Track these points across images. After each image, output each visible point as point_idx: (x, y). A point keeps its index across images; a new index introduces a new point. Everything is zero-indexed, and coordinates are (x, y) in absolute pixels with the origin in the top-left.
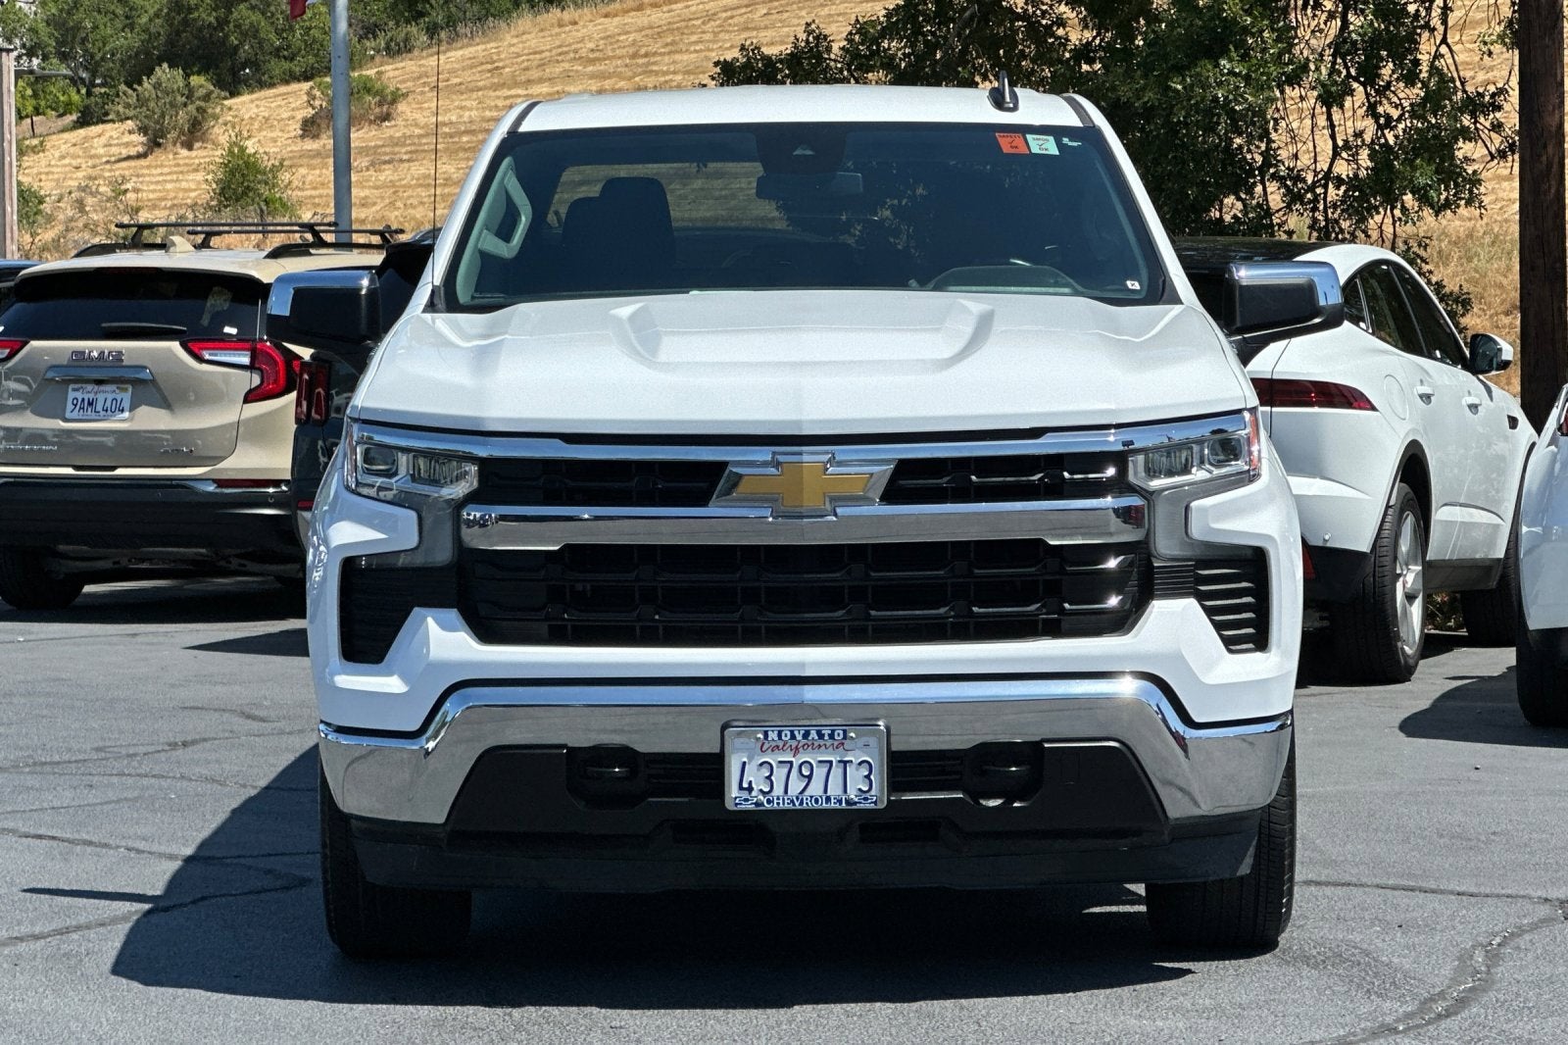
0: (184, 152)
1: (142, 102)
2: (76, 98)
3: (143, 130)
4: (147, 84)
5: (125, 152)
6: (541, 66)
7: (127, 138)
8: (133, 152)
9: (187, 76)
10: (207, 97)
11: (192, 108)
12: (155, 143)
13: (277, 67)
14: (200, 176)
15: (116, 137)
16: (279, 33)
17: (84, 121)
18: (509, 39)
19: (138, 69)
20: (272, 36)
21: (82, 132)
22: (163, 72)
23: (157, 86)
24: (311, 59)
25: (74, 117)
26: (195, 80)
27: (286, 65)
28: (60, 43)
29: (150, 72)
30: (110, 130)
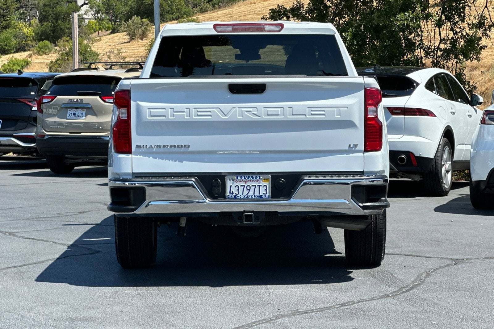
0: (140, 41)
1: (128, 26)
2: (111, 25)
3: (129, 35)
4: (130, 21)
5: (124, 41)
6: (245, 15)
7: (125, 37)
8: (126, 41)
9: (142, 19)
10: (147, 25)
11: (143, 28)
12: (132, 38)
13: (168, 16)
14: (144, 48)
15: (122, 36)
16: (169, 6)
17: (113, 32)
18: (236, 8)
19: (128, 17)
20: (167, 7)
21: (112, 35)
22: (136, 18)
23: (133, 22)
24: (178, 14)
25: (110, 31)
26: (144, 20)
27: (171, 16)
28: (106, 10)
29: (131, 18)
30: (120, 35)
